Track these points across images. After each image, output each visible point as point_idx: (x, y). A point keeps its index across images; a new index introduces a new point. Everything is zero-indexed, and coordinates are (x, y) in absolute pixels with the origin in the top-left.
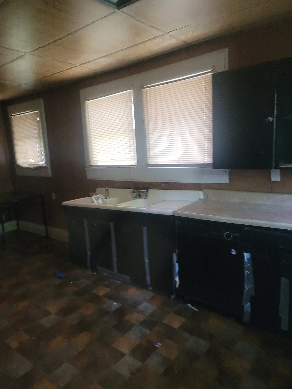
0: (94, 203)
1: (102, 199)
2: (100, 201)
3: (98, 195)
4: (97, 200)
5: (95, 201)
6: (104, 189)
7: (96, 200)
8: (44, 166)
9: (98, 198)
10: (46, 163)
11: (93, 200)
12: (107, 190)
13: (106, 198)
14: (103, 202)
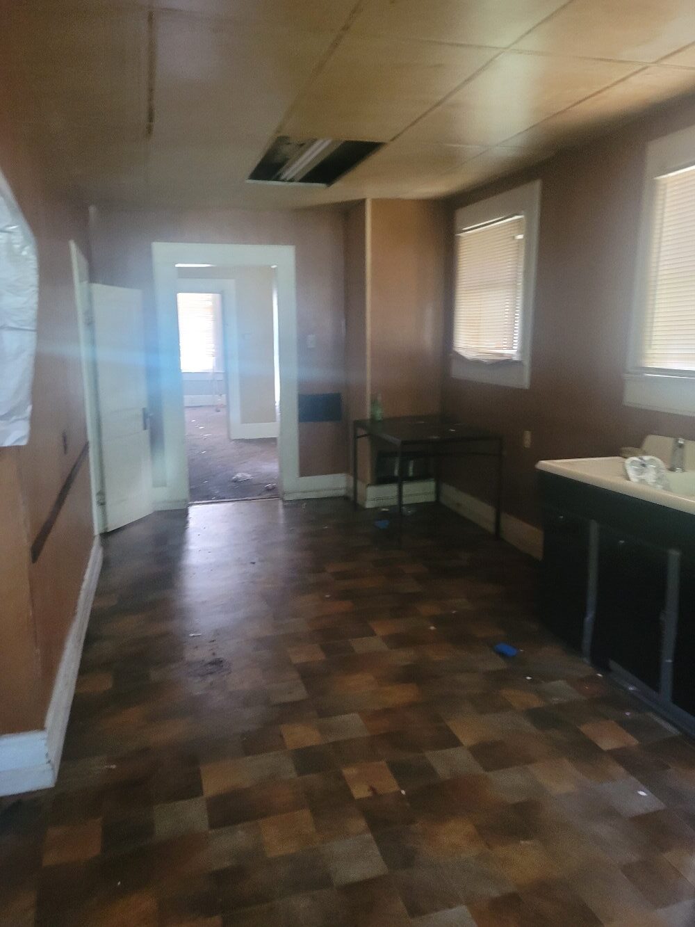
0: (628, 479)
1: (658, 470)
2: (650, 476)
3: (646, 458)
4: (640, 472)
5: (631, 473)
6: (669, 441)
7: (636, 470)
8: (515, 358)
9: (644, 465)
10: (522, 351)
11: (626, 471)
12: (681, 446)
13: (672, 469)
14: (659, 479)
